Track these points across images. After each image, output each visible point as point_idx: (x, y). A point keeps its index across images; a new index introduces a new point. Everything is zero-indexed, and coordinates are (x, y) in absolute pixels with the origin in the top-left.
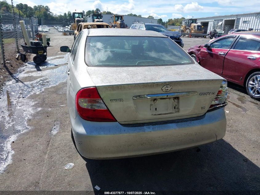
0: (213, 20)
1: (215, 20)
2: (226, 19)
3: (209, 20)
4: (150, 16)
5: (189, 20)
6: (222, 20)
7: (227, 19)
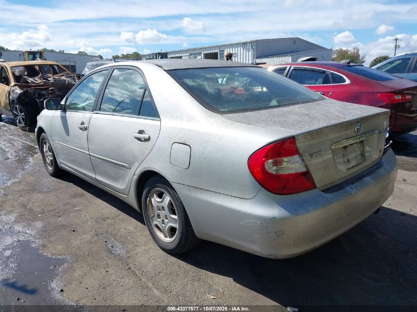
0: (188, 54)
1: (191, 54)
2: (205, 52)
3: (182, 55)
4: (80, 52)
5: (156, 55)
6: (200, 54)
7: (207, 52)
